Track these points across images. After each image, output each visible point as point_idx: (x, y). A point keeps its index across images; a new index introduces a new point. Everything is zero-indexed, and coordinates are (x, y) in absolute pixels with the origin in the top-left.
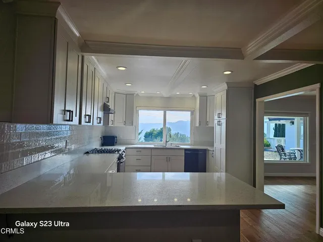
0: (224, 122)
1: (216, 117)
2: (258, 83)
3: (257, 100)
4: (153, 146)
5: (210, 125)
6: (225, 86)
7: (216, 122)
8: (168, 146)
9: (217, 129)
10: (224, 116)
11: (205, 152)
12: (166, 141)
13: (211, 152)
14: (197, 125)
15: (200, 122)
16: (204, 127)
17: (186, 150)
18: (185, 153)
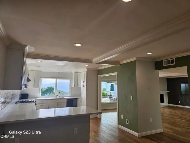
0: (85, 85)
1: (82, 83)
2: (99, 69)
3: (99, 76)
4: (50, 98)
5: (79, 86)
6: (86, 70)
7: (82, 85)
8: (58, 98)
9: (83, 88)
10: (85, 83)
11: (77, 99)
12: (57, 95)
13: (79, 100)
14: (73, 86)
15: (74, 85)
16: (76, 87)
17: (67, 99)
18: (67, 101)
